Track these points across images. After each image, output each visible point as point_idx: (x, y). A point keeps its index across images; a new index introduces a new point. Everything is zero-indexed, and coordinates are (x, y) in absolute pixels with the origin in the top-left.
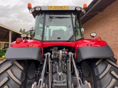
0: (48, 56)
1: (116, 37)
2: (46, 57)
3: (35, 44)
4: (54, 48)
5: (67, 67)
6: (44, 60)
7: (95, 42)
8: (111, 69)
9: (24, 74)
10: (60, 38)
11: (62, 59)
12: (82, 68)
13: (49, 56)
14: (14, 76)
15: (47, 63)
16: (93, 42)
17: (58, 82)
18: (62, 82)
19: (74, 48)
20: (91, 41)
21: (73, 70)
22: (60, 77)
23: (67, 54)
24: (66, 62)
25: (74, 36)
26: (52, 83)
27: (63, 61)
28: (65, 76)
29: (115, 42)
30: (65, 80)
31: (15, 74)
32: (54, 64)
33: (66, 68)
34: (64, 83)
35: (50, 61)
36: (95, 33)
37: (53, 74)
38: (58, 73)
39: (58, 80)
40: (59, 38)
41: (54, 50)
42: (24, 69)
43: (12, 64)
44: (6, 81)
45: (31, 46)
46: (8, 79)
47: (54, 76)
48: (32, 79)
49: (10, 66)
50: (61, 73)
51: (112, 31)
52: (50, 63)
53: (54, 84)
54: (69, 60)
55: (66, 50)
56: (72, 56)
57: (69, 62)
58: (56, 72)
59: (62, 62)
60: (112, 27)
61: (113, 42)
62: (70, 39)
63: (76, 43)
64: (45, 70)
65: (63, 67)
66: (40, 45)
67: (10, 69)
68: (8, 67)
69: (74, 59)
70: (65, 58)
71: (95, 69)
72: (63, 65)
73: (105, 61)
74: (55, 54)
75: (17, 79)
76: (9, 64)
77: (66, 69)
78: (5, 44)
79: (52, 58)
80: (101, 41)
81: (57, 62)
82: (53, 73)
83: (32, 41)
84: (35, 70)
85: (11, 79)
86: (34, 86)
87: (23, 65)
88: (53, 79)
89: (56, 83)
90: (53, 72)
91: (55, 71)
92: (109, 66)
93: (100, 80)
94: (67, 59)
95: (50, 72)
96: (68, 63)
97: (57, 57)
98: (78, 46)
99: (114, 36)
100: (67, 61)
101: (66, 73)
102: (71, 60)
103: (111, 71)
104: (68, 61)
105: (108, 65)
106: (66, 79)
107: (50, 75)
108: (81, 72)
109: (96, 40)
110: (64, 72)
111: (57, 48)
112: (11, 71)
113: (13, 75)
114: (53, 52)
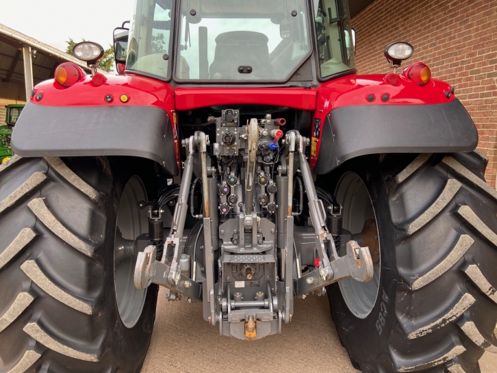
0: (197, 147)
1: (489, 75)
2: (191, 151)
3: (142, 93)
4: (224, 112)
5: (276, 196)
6: (181, 165)
7: (402, 87)
8: (460, 198)
9: (103, 217)
10: (248, 70)
11: (257, 162)
12: (339, 200)
13: (204, 148)
14: (59, 224)
15: (196, 176)
16: (397, 84)
17: (242, 250)
18: (255, 250)
19: (312, 113)
20: (388, 82)
21: (301, 205)
22: (249, 231)
23: (280, 141)
24: (274, 175)
25: (313, 62)
26: (218, 253)
27: (263, 169)
28: (269, 226)
29: (483, 95)
30: (269, 244)
31: (63, 215)
32: (224, 183)
33: (272, 196)
34: (264, 253)
35: (206, 168)
36: (406, 46)
37: (220, 223)
38: (241, 216)
39: (242, 242)
40: (245, 70)
41: (226, 120)
42: (101, 198)
43: (46, 174)
44: (27, 241)
45: (124, 98)
46: (34, 235)
47: (226, 228)
48: (136, 242)
49: (38, 182)
50: (255, 216)
51: (475, 48)
52: (209, 176)
53: (227, 259)
54: (288, 163)
55: (276, 124)
56: (301, 150)
57: (285, 174)
58: (232, 214)
59: (257, 175)
60: (477, 29)
61: (476, 96)
62: (296, 73)
63: (317, 93)
64: (189, 203)
65: (263, 193)
66: (162, 99)
67: (41, 196)
68: (31, 188)
69: (308, 161)
70: (271, 157)
71: (394, 199)
72: (263, 187)
73: (437, 168)
74: (229, 140)
75: (73, 236)
76: (34, 177)
77: (272, 202)
78: (10, 108)
79: (216, 154)
80: (429, 81)
81: (238, 173)
82: (220, 218)
83: (125, 79)
84: (146, 205)
85: (47, 235)
86: (147, 258)
87: (94, 181)
88: (220, 241)
89: (232, 253)
90: (219, 211)
91: (227, 208)
92: (453, 185)
93: (408, 238)
94: (279, 163)
95: (207, 211)
96: (282, 179)
97: (236, 153)
98: (327, 104)
99: (485, 70)
100: (280, 168)
101: (273, 218)
102: (297, 165)
103: (457, 207)
104: (285, 168)
105: (449, 181)
106: (272, 242)
107: (208, 221)
108: (335, 216)
109: (409, 77)
110: (264, 214)
111: (237, 112)
112: (46, 202)
113: (54, 218)
114: (220, 132)
